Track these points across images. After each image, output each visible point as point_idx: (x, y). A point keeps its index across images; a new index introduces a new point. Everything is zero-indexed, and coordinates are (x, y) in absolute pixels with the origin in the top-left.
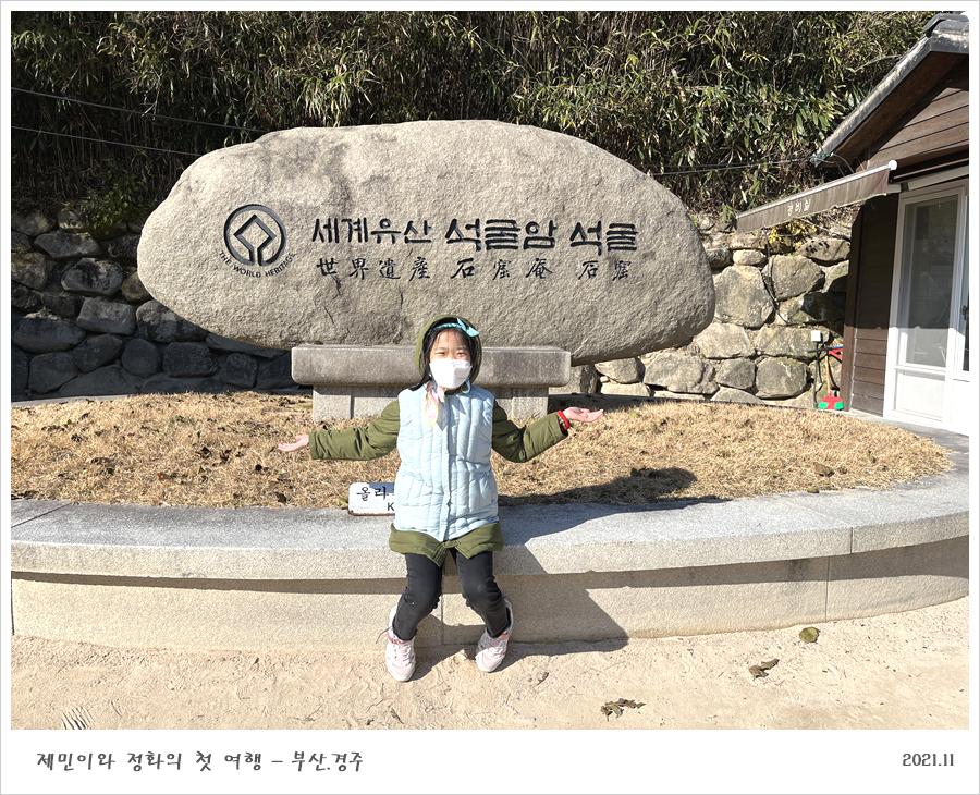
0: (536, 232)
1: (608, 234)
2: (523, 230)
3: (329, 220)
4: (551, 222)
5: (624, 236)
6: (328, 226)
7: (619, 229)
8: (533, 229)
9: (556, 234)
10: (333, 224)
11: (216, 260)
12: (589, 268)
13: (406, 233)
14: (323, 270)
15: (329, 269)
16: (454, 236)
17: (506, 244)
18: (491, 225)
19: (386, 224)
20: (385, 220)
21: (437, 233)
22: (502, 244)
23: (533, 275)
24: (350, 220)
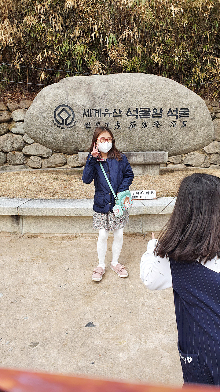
0: (156, 112)
1: (179, 112)
2: (152, 111)
3: (88, 109)
4: (161, 108)
5: (185, 113)
6: (88, 112)
7: (183, 110)
8: (155, 111)
9: (163, 112)
10: (89, 111)
11: (52, 124)
12: (173, 124)
13: (113, 113)
14: (86, 126)
15: (88, 126)
16: (129, 114)
17: (146, 116)
18: (141, 110)
19: (107, 110)
20: (107, 109)
21: (124, 114)
22: (145, 116)
23: (155, 126)
24: (95, 109)
